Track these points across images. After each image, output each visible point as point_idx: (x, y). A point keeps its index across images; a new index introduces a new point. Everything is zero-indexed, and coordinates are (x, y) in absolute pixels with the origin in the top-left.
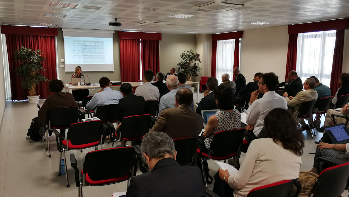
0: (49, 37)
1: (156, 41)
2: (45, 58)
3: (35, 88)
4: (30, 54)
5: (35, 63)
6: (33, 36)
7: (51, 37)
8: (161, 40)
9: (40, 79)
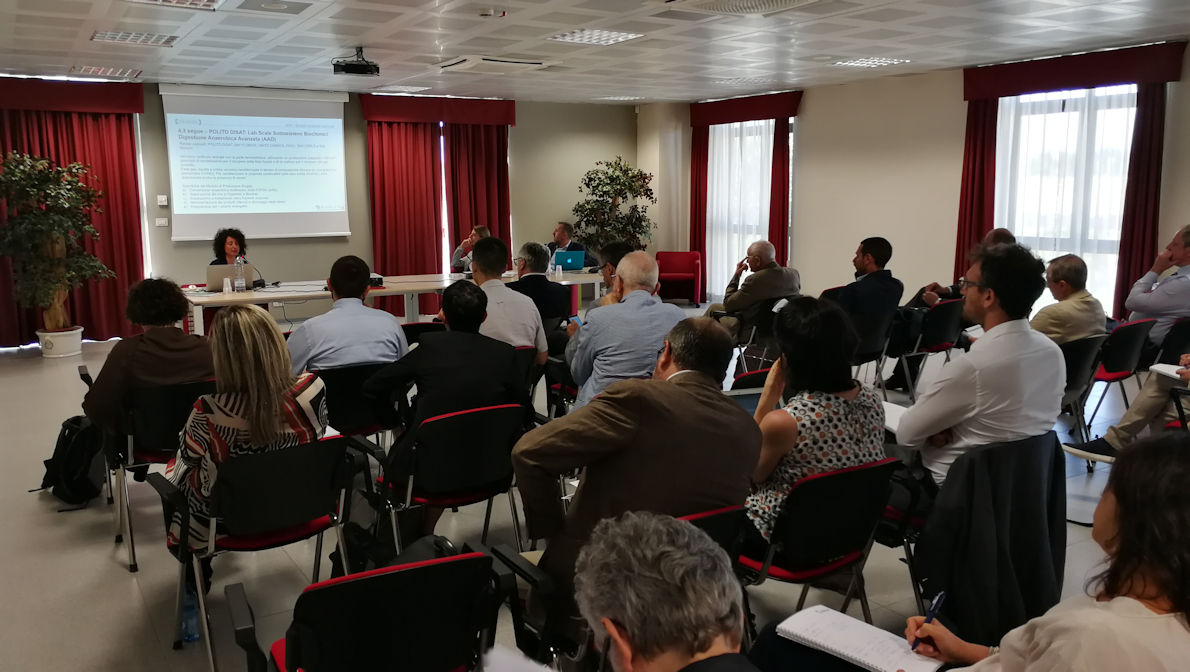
0: (113, 119)
1: (498, 127)
2: (100, 193)
3: (65, 303)
4: (44, 179)
5: (62, 211)
6: (54, 114)
7: (119, 117)
8: (513, 123)
9: (83, 269)
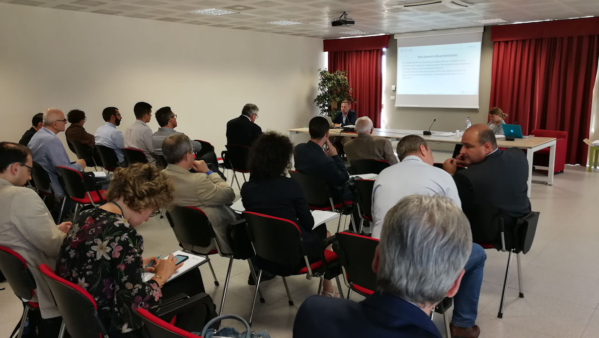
6: (357, 51)
7: (378, 50)
